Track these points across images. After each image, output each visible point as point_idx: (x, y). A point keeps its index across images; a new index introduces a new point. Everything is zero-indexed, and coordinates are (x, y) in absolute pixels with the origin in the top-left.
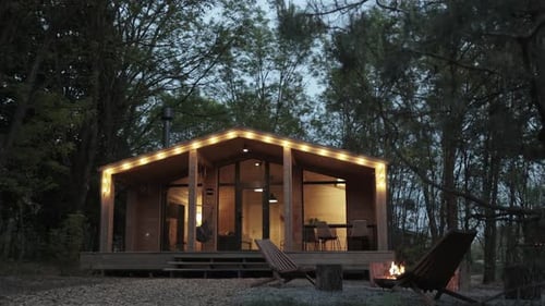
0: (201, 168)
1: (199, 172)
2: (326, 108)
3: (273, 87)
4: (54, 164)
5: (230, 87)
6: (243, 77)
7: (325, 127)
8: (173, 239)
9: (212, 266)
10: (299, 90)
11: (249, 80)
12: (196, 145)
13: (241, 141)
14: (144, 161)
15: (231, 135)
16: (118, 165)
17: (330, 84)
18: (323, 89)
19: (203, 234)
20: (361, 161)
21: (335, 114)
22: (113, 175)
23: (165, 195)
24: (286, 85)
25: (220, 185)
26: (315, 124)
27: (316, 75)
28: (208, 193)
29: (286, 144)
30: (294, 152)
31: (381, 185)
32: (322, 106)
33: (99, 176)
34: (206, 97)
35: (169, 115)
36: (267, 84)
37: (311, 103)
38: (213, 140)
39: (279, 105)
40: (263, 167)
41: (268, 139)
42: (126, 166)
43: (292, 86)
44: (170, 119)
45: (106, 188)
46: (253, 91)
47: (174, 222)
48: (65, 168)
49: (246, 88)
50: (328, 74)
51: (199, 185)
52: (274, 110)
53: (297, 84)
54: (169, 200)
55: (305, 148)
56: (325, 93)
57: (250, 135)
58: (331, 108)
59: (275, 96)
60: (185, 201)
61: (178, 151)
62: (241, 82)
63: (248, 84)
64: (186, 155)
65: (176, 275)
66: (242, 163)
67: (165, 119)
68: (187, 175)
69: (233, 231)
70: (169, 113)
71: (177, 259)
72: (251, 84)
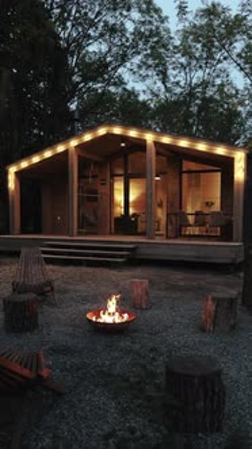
12: (74, 143)
16: (19, 164)
22: (16, 173)
25: (113, 176)
28: (102, 184)
29: (149, 137)
31: (238, 174)
35: (77, 117)
38: (88, 138)
41: (133, 133)
42: (24, 164)
44: (78, 120)
55: (165, 140)
57: (117, 130)
61: (61, 149)
67: (74, 120)
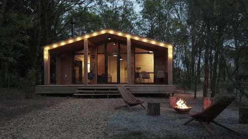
0: (89, 46)
1: (88, 48)
2: (143, 17)
3: (120, 8)
4: (21, 45)
5: (101, 8)
6: (107, 3)
7: (142, 25)
8: (77, 76)
9: (95, 93)
10: (132, 9)
11: (109, 4)
12: (87, 36)
13: (107, 35)
14: (63, 44)
15: (103, 32)
16: (52, 46)
17: (145, 7)
18: (142, 9)
19: (91, 76)
20: (162, 45)
21: (147, 20)
22: (49, 50)
23: (73, 58)
24: (126, 7)
25: (98, 54)
26: (138, 24)
27: (139, 3)
28: (93, 58)
29: (128, 37)
30: (132, 40)
31: (170, 55)
32: (141, 16)
33: (42, 51)
34: (90, 12)
35: (74, 22)
36: (118, 6)
37: (136, 15)
38: (95, 34)
39: (123, 16)
40: (117, 45)
41: (120, 34)
42: (55, 46)
43: (128, 7)
44: (74, 23)
45: (46, 56)
46: (111, 9)
47: (77, 69)
48: (26, 47)
49: (108, 8)
50: (145, 2)
51: (89, 54)
52: (121, 18)
53: (131, 7)
54: (75, 59)
55: (137, 38)
56: (142, 11)
57: (111, 32)
58: (145, 17)
59: (121, 12)
60: (82, 59)
61: (79, 39)
62: (106, 5)
63: (109, 6)
64: (82, 41)
65: (79, 97)
66: (107, 44)
67: (72, 23)
68: (83, 49)
69: (104, 73)
70: (74, 20)
71: (79, 89)
72: (111, 6)
